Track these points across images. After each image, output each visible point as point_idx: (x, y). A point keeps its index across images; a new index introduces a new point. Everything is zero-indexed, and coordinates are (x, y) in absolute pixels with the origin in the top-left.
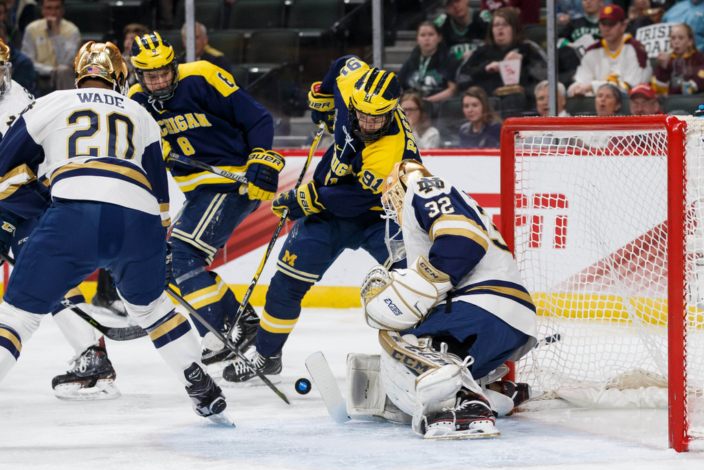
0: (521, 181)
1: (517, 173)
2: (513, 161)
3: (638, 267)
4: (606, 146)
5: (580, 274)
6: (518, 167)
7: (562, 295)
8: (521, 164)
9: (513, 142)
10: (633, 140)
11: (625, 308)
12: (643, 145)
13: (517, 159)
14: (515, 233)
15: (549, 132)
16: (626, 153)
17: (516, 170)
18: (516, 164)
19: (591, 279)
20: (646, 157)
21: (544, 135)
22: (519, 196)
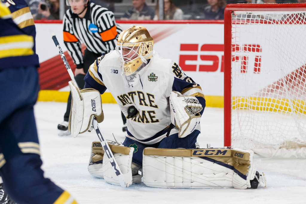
0: (235, 37)
1: (232, 33)
2: (231, 27)
3: (302, 82)
4: (280, 19)
5: (267, 88)
6: (233, 30)
7: (255, 98)
8: (235, 28)
9: (231, 17)
10: (295, 16)
11: (290, 106)
12: (300, 19)
13: (233, 26)
14: (232, 65)
15: (250, 12)
16: (290, 23)
17: (232, 32)
18: (232, 29)
19: (272, 91)
20: (301, 25)
21: (247, 13)
22: (234, 46)
